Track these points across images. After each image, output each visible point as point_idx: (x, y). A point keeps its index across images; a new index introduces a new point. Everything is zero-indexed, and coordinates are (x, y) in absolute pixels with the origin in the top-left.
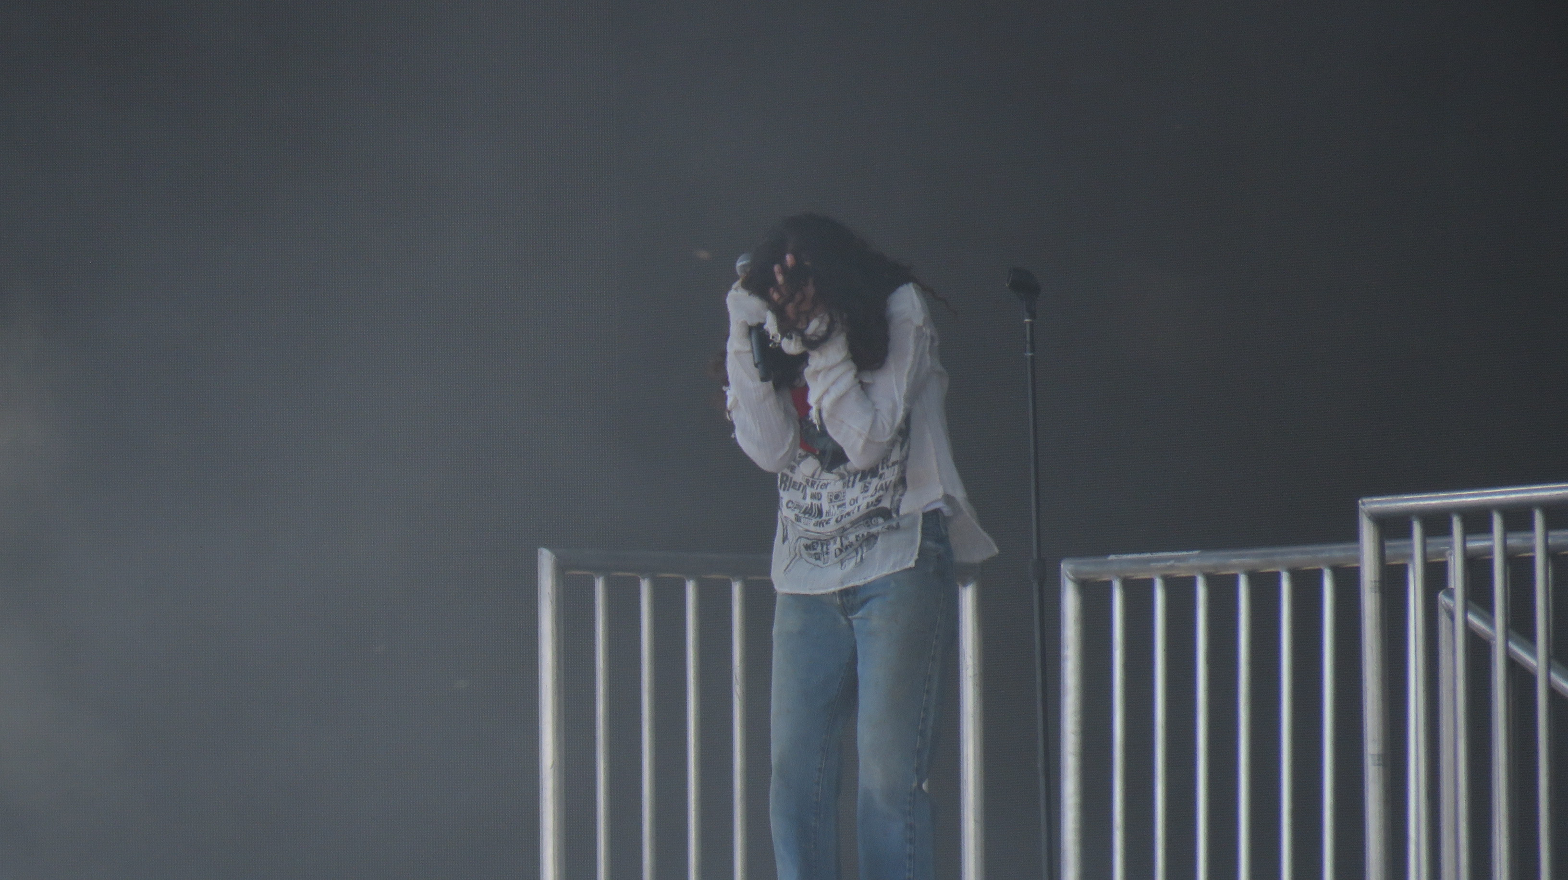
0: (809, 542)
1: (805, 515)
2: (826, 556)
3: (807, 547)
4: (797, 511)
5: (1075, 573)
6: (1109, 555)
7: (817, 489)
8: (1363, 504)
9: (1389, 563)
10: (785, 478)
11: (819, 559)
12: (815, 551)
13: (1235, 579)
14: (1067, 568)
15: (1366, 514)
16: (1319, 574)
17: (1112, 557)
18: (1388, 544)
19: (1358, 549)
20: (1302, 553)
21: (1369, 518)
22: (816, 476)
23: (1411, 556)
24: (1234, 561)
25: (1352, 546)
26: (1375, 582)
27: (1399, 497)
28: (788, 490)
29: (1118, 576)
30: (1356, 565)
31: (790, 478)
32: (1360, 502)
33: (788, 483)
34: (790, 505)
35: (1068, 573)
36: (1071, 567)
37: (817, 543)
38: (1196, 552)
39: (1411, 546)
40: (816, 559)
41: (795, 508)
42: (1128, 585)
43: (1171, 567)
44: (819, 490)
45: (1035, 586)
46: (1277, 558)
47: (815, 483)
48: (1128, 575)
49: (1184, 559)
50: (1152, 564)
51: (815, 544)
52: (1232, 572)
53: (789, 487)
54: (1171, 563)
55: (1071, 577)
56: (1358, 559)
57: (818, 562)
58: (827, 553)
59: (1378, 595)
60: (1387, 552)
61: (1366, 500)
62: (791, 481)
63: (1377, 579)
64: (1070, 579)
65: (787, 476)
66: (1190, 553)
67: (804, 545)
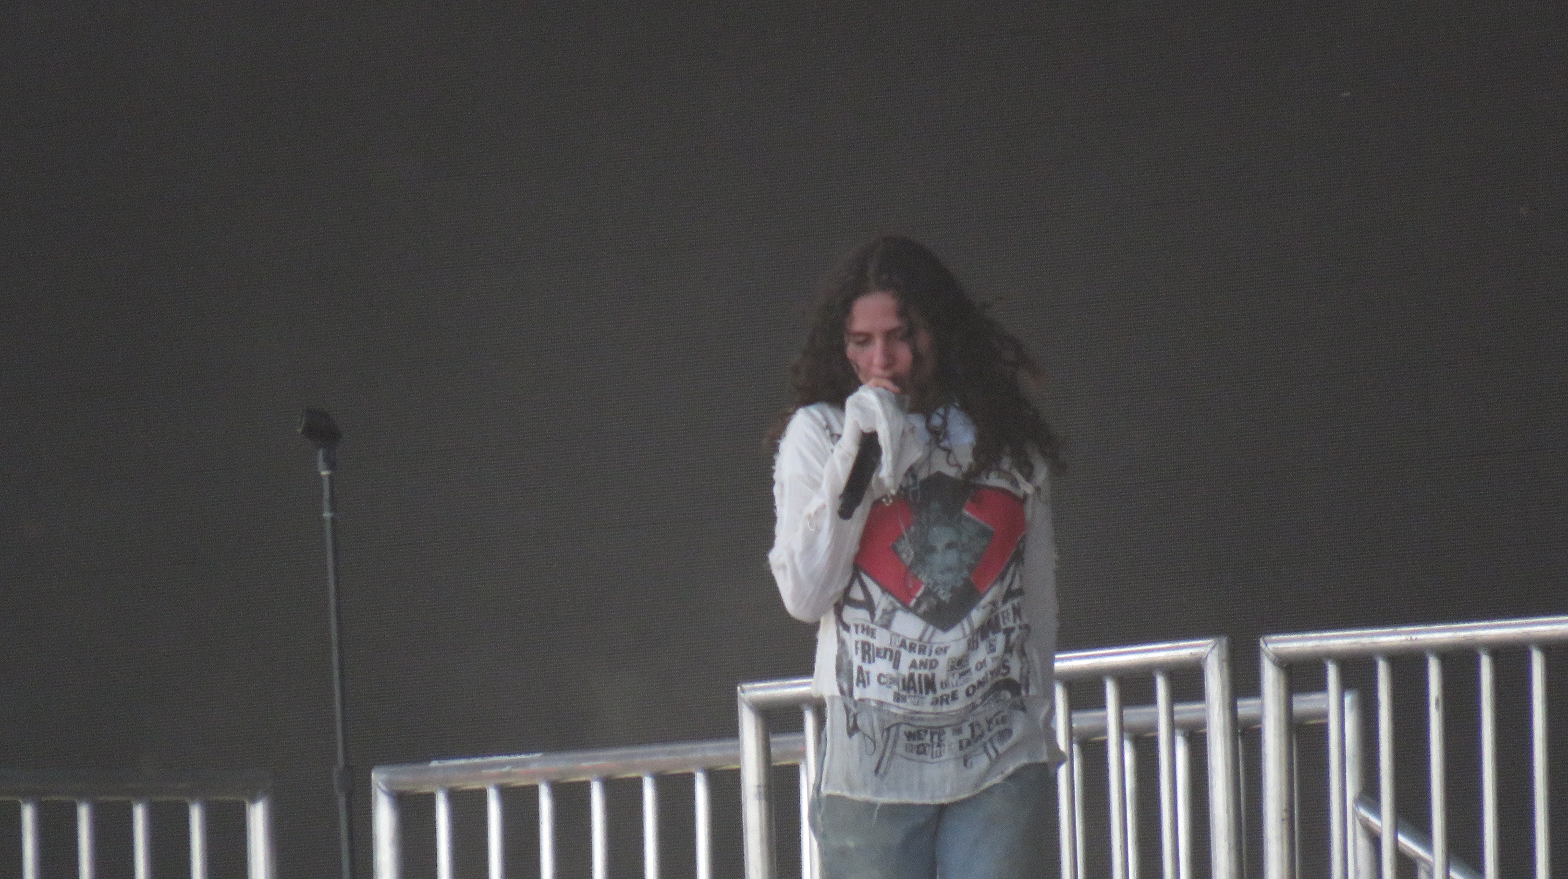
0: (913, 730)
1: (909, 692)
2: (935, 749)
3: (910, 736)
4: (895, 688)
5: (388, 783)
6: (430, 761)
7: (930, 655)
8: (743, 691)
9: (777, 764)
10: (866, 648)
11: (924, 752)
12: (920, 742)
13: (585, 788)
14: (379, 778)
15: (746, 703)
16: (689, 780)
17: (434, 764)
18: (774, 740)
19: (738, 747)
20: (670, 753)
21: (751, 708)
22: (926, 638)
23: (803, 754)
24: (585, 765)
25: (728, 743)
26: (759, 786)
27: (787, 682)
28: (874, 662)
29: (442, 787)
30: (735, 767)
31: (871, 645)
32: (739, 688)
33: (871, 653)
34: (883, 680)
35: (380, 784)
36: (384, 776)
37: (926, 732)
38: (538, 755)
39: (804, 742)
40: (919, 753)
41: (890, 683)
42: (456, 798)
43: (508, 774)
44: (934, 656)
45: (342, 800)
46: (637, 761)
47: (925, 647)
48: (455, 784)
49: (524, 763)
50: (484, 771)
51: (922, 733)
52: (582, 779)
53: (874, 659)
54: (507, 769)
55: (384, 788)
56: (737, 759)
57: (922, 757)
58: (939, 745)
59: (763, 802)
60: (773, 750)
61: (746, 686)
62: (874, 647)
63: (762, 783)
64: (384, 792)
65: (869, 644)
66: (531, 756)
67: (905, 733)
